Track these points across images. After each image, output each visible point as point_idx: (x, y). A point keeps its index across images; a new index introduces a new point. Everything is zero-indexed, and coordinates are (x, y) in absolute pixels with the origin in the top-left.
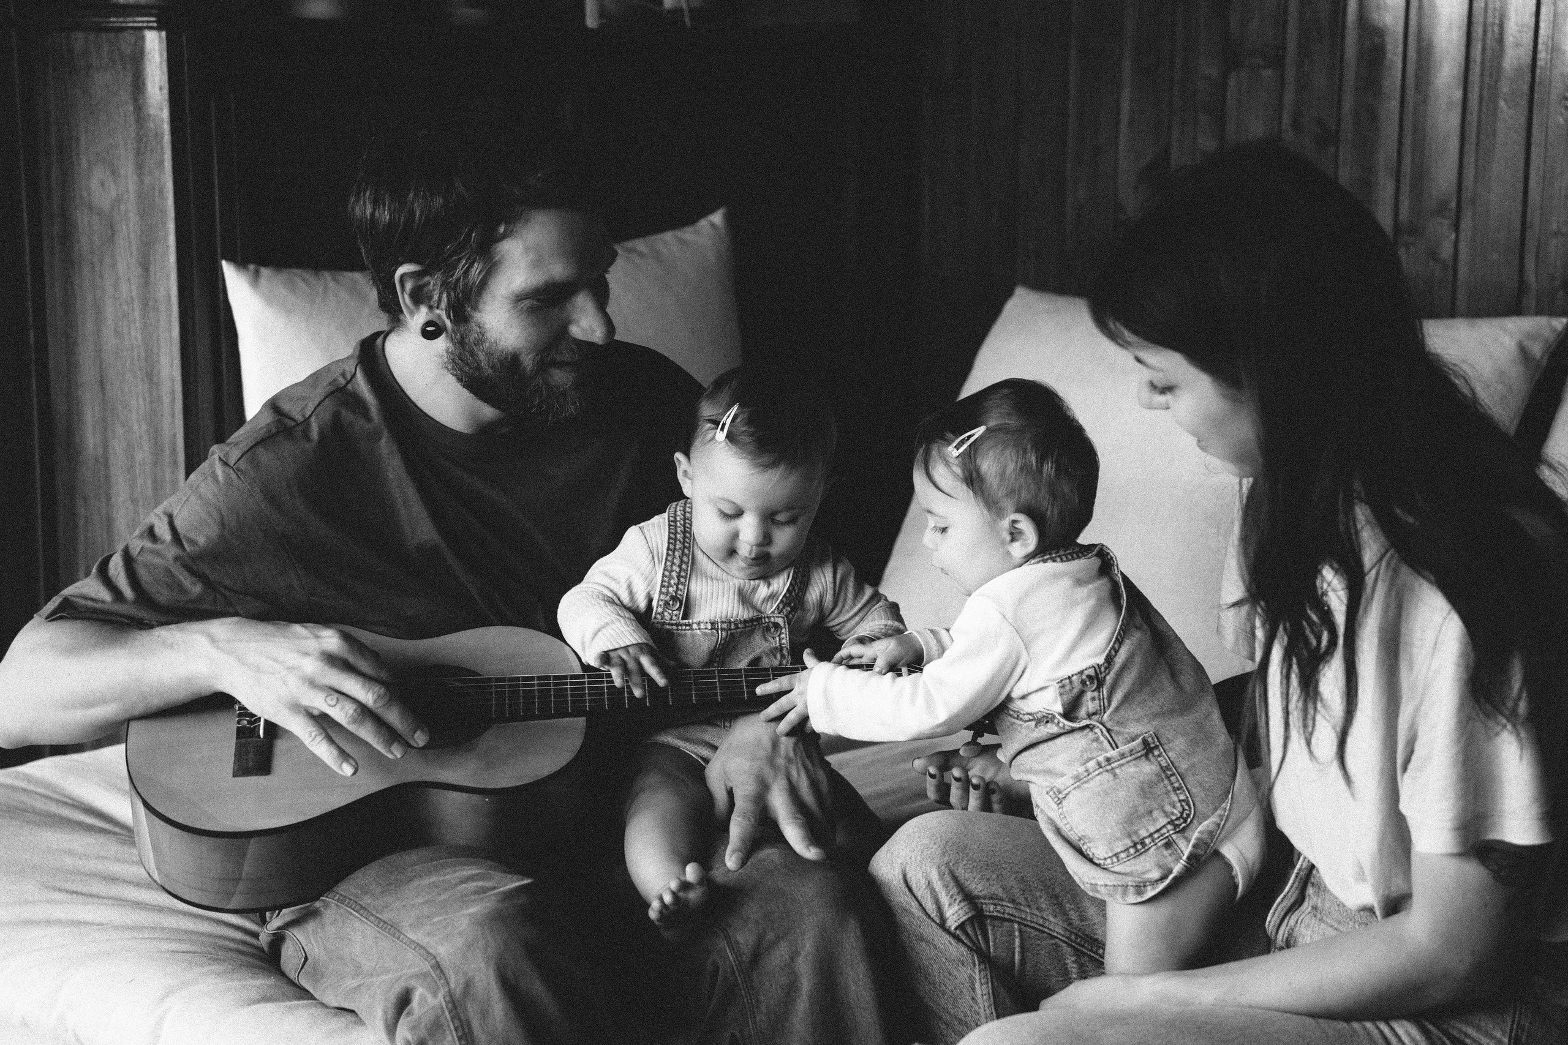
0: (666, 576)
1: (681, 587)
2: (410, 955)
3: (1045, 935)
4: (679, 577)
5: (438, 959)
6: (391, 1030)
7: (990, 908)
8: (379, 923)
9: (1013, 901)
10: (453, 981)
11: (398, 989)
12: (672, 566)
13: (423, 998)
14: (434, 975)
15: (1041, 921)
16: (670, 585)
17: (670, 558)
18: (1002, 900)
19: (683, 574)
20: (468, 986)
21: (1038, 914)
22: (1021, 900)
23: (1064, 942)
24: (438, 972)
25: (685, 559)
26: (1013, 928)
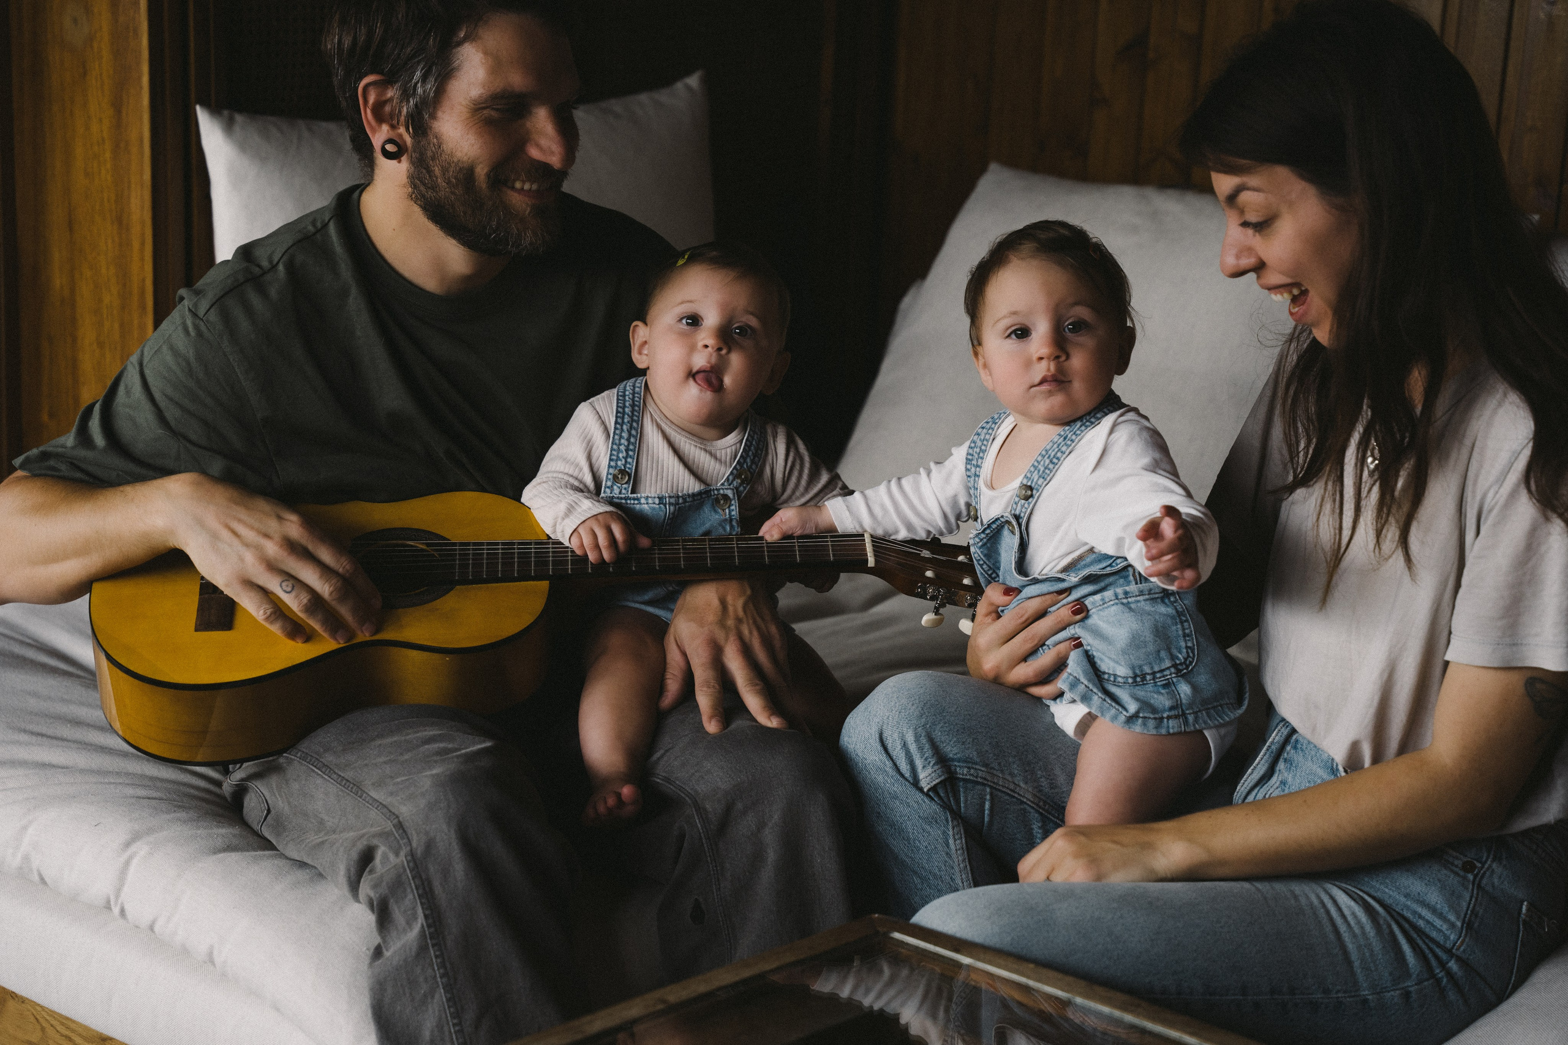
0: (614, 450)
1: (629, 460)
2: (374, 814)
3: (1015, 800)
4: (627, 450)
5: (401, 819)
6: (354, 887)
7: (962, 772)
8: (342, 780)
9: (986, 765)
10: (415, 841)
11: (360, 845)
12: (620, 440)
13: (385, 857)
14: (397, 835)
15: (1012, 786)
16: (618, 459)
17: (618, 432)
18: (976, 764)
19: (631, 447)
20: (429, 845)
21: (1010, 779)
22: (995, 765)
23: (1033, 808)
24: (401, 831)
25: (633, 432)
26: (985, 790)
